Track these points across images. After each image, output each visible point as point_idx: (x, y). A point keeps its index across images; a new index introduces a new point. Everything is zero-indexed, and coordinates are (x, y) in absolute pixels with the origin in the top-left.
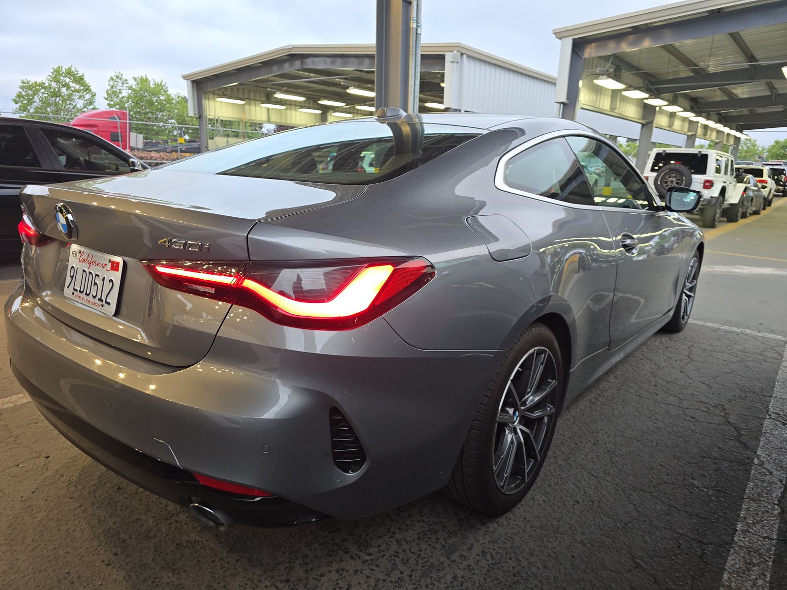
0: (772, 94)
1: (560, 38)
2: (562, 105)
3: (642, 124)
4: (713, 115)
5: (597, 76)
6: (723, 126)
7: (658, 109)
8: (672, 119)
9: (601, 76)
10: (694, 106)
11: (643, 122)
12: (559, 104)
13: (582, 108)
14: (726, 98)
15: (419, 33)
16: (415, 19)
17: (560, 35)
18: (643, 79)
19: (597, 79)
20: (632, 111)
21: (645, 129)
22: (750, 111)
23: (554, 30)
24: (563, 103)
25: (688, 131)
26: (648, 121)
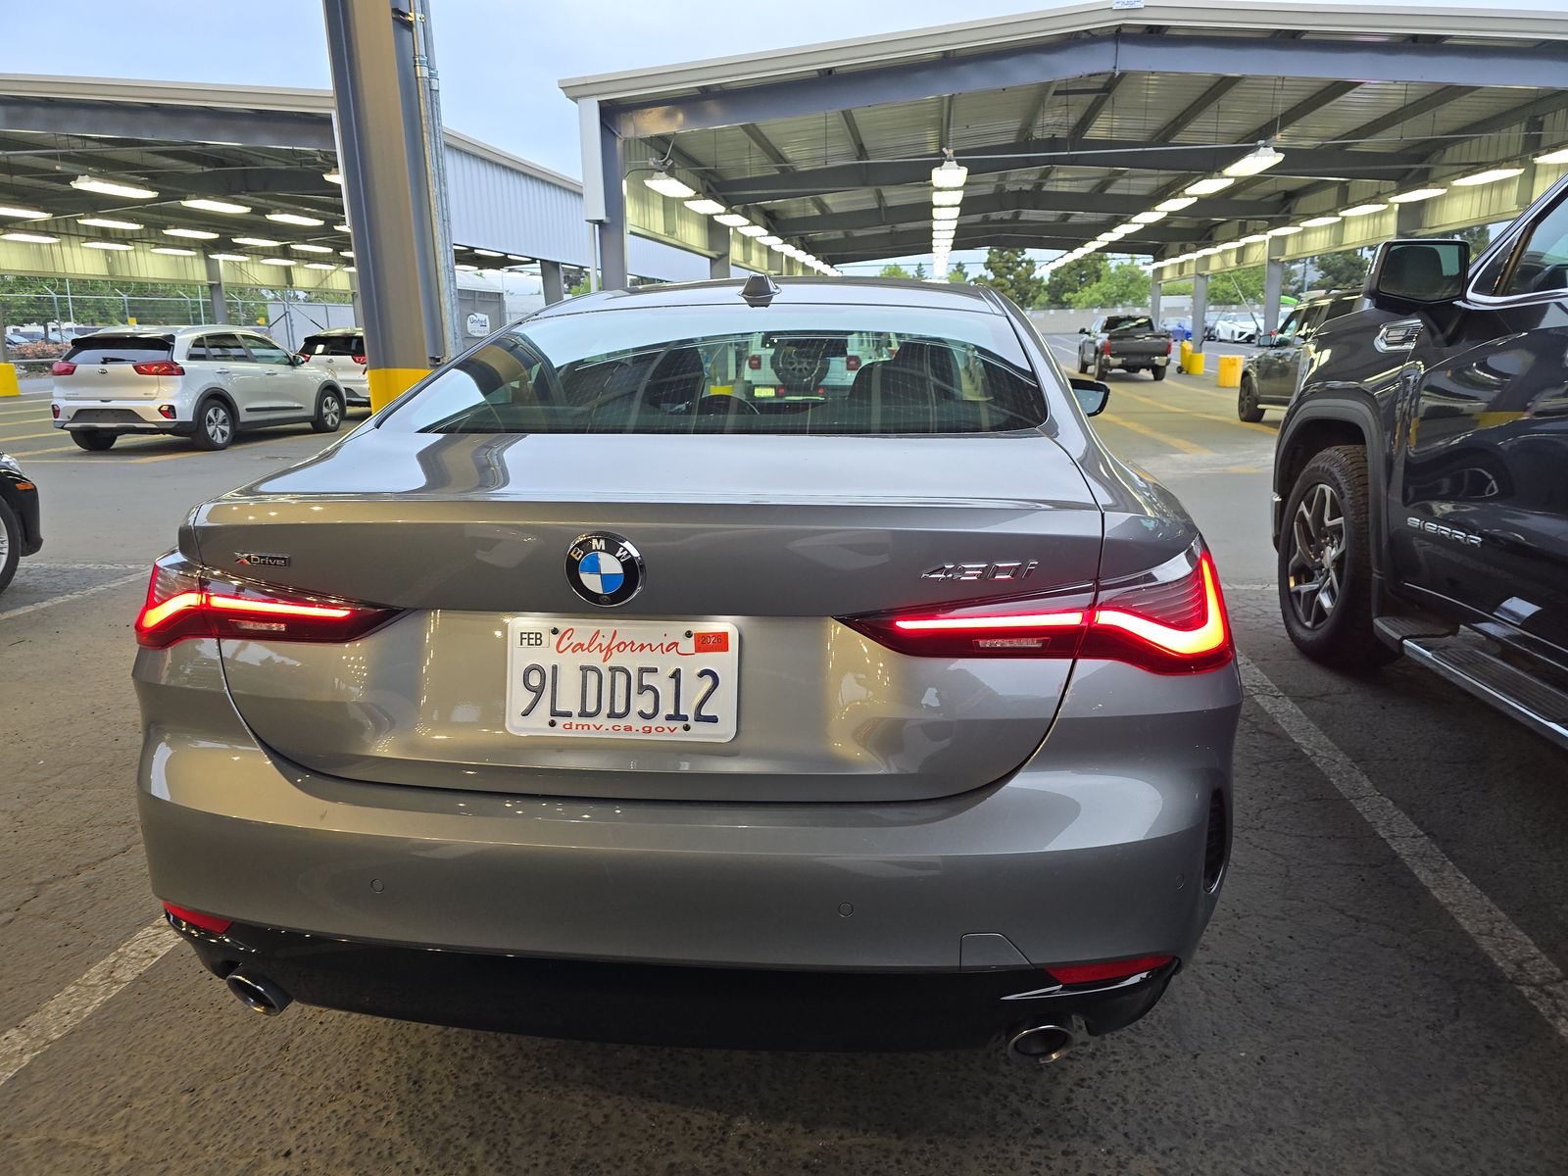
0: (880, 205)
1: (575, 99)
2: (597, 226)
3: (711, 258)
4: (796, 239)
5: (650, 172)
6: (814, 258)
7: (731, 230)
8: (747, 248)
9: (656, 174)
10: (771, 224)
11: (713, 254)
12: (592, 225)
13: (632, 233)
14: (817, 212)
15: (435, 88)
16: (425, 59)
17: (575, 92)
18: (701, 178)
19: (650, 177)
20: (693, 235)
21: (717, 266)
22: (846, 234)
23: (559, 81)
24: (600, 223)
25: (769, 269)
26: (720, 253)
